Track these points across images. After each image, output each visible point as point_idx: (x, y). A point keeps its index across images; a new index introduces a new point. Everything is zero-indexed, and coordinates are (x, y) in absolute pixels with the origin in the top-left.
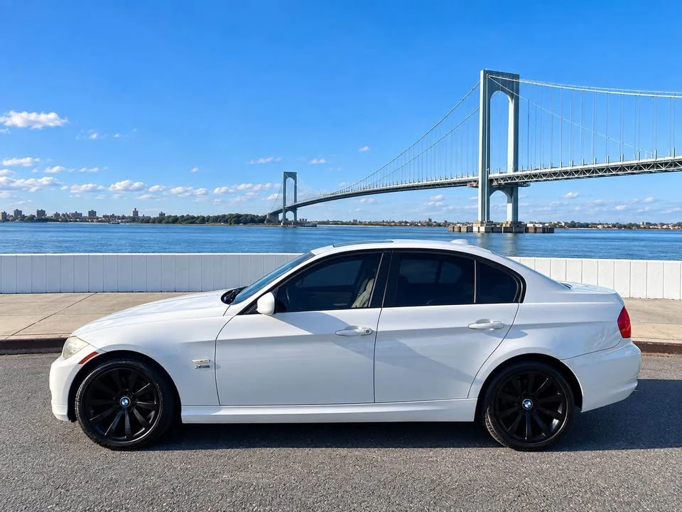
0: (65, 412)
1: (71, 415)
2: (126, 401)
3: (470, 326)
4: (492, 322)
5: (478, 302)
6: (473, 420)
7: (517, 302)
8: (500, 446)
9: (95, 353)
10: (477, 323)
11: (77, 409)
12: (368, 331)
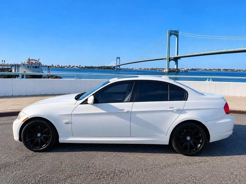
0: (18, 139)
1: (20, 139)
2: (39, 135)
3: (167, 110)
4: (175, 108)
5: (170, 100)
6: (168, 144)
7: (185, 100)
8: (178, 153)
9: (28, 118)
10: (170, 108)
11: (22, 137)
12: (128, 111)
